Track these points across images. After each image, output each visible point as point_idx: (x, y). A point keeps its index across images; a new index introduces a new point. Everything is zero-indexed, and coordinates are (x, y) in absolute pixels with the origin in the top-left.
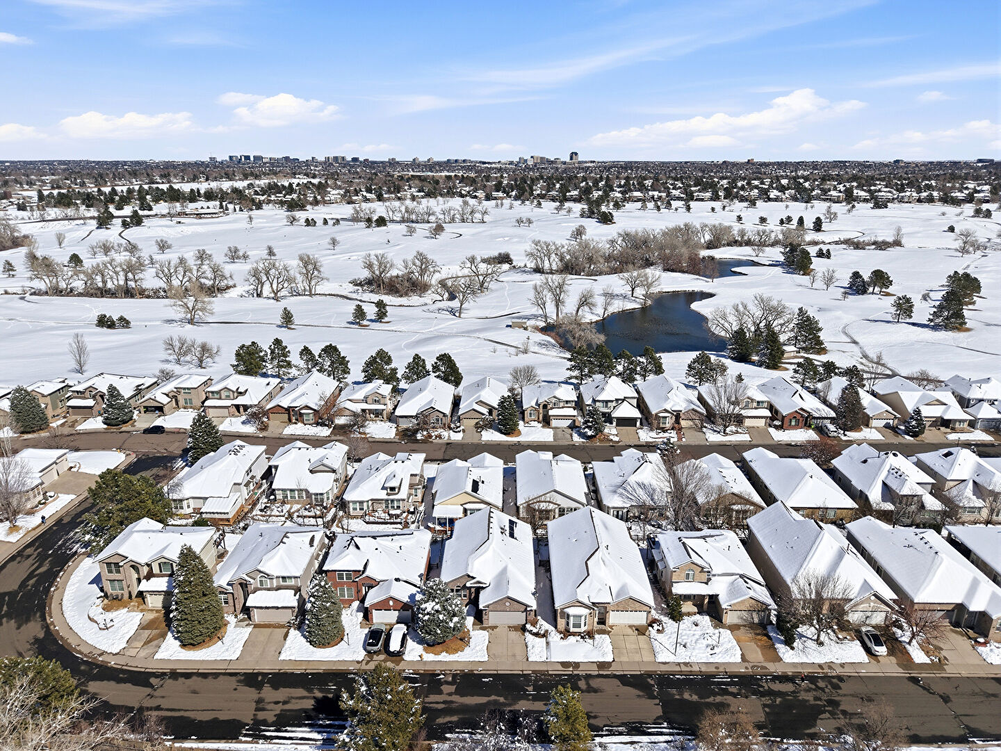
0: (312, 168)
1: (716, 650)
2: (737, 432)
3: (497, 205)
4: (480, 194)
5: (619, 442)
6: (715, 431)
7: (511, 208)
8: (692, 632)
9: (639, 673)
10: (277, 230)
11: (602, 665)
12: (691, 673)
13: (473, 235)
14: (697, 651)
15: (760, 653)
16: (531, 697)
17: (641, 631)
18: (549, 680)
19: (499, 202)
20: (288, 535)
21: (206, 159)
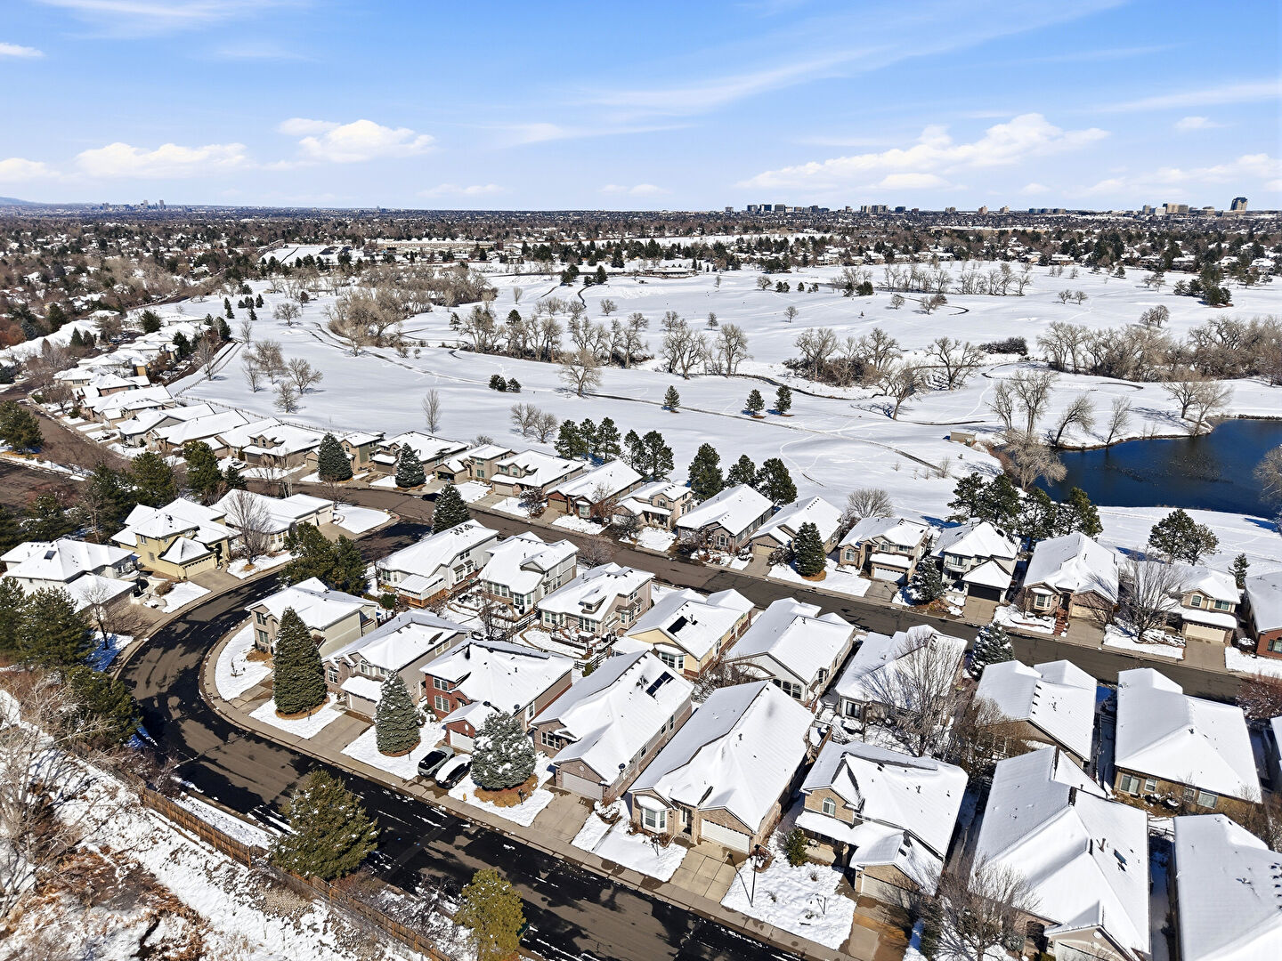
0: (840, 220)
1: (813, 921)
2: (1164, 642)
3: (1053, 273)
4: (1035, 256)
5: (958, 617)
6: (1128, 633)
7: (1073, 276)
8: (800, 885)
9: (686, 908)
10: (741, 295)
11: (651, 882)
12: (754, 936)
13: (985, 312)
14: (785, 912)
15: (875, 950)
16: (535, 885)
17: (734, 859)
18: (574, 874)
19: (1057, 267)
20: (411, 625)
21: (721, 209)
